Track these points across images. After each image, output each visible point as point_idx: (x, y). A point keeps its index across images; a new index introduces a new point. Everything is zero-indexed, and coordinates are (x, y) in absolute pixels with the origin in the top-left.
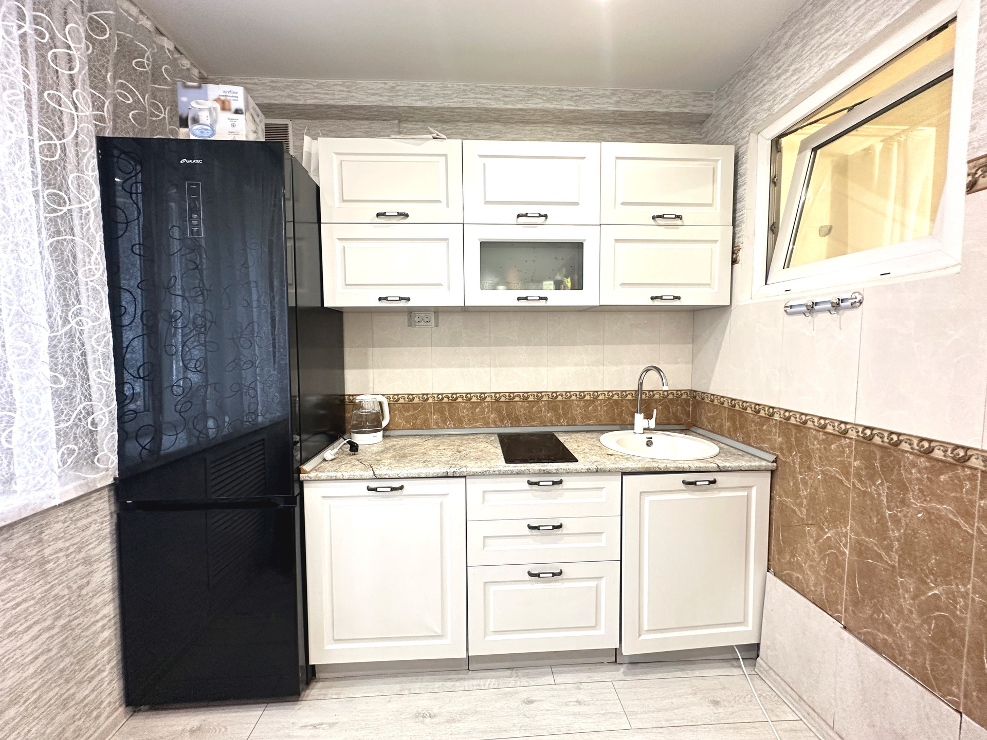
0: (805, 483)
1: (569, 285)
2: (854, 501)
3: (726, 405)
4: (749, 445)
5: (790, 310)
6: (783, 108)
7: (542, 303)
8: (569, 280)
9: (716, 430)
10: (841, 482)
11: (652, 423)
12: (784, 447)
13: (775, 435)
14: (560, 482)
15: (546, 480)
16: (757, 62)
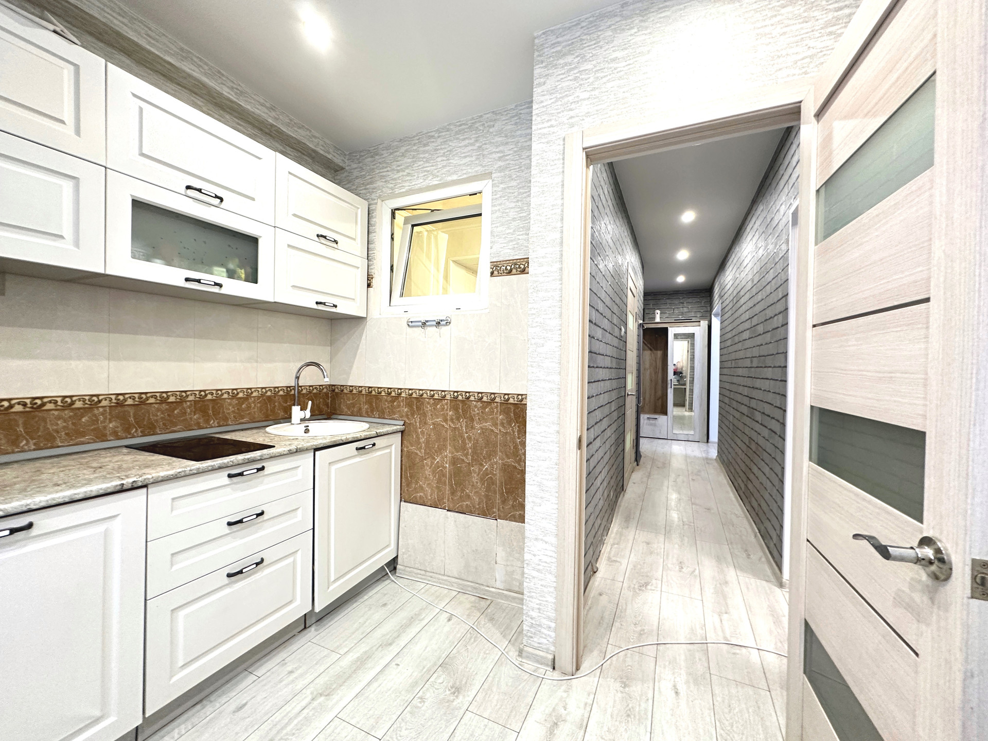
0: (423, 433)
1: (243, 276)
2: (450, 435)
3: (364, 392)
4: (384, 418)
5: (411, 324)
6: (401, 193)
7: (216, 290)
8: (243, 271)
9: (355, 414)
10: (443, 426)
11: (308, 413)
12: (409, 413)
13: (403, 407)
14: (263, 468)
15: (250, 470)
16: (382, 152)
